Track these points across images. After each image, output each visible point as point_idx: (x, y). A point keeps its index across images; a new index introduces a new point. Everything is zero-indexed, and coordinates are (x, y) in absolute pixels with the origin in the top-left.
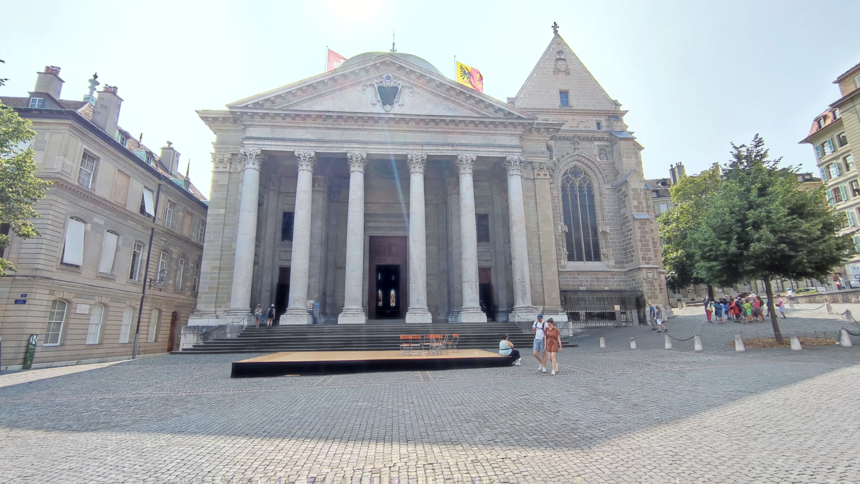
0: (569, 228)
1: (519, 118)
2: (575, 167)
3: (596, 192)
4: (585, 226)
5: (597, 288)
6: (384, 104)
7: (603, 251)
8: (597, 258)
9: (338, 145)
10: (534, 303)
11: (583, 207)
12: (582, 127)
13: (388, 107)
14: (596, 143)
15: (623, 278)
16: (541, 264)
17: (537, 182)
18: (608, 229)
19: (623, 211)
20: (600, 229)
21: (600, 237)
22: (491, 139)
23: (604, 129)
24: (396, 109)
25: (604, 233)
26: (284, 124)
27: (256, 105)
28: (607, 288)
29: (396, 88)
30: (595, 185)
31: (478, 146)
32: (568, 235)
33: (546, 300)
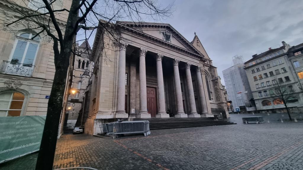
1: (201, 55)
7: (212, 97)
8: (210, 99)
9: (154, 50)
13: (167, 41)
14: (207, 67)
22: (193, 60)
23: (208, 64)
26: (136, 37)
27: (128, 25)
29: (170, 36)
30: (208, 79)
31: (191, 61)
33: (208, 111)
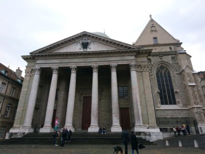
0: (161, 91)
1: (134, 48)
2: (162, 66)
3: (172, 75)
4: (168, 89)
5: (175, 117)
6: (84, 48)
7: (177, 100)
8: (175, 103)
9: (67, 64)
10: (144, 123)
11: (166, 81)
12: (163, 51)
13: (85, 50)
14: (170, 56)
15: (187, 112)
16: (146, 106)
17: (143, 73)
18: (178, 91)
19: (184, 83)
20: (175, 91)
21: (175, 94)
22: (123, 58)
23: (173, 50)
24: (88, 50)
25: (176, 92)
28: (180, 117)
29: (88, 43)
30: (171, 73)
31: (118, 61)
32: (160, 94)
33: (150, 122)
